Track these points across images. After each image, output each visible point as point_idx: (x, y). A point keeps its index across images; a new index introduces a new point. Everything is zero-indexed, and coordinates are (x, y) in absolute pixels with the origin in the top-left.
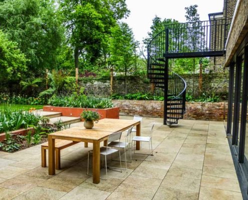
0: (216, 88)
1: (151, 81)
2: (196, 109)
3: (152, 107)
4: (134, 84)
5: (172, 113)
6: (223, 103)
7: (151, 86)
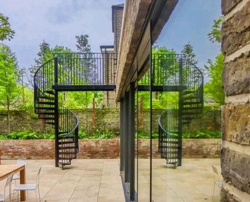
0: (109, 124)
1: (39, 116)
2: (90, 147)
3: (42, 147)
4: (20, 121)
5: (64, 153)
6: (116, 139)
7: (40, 122)
